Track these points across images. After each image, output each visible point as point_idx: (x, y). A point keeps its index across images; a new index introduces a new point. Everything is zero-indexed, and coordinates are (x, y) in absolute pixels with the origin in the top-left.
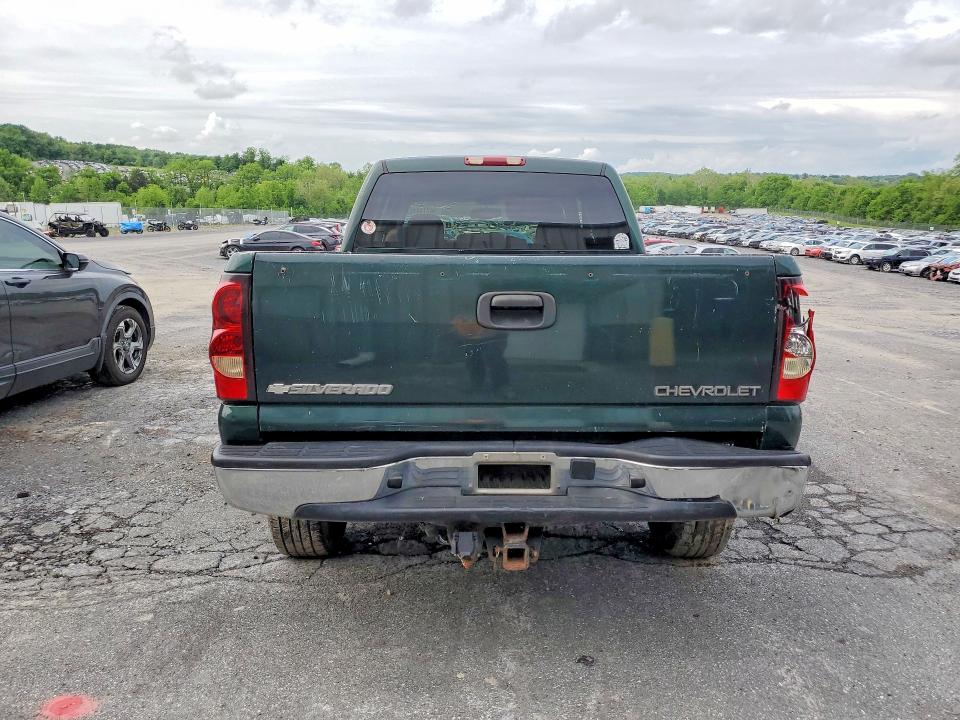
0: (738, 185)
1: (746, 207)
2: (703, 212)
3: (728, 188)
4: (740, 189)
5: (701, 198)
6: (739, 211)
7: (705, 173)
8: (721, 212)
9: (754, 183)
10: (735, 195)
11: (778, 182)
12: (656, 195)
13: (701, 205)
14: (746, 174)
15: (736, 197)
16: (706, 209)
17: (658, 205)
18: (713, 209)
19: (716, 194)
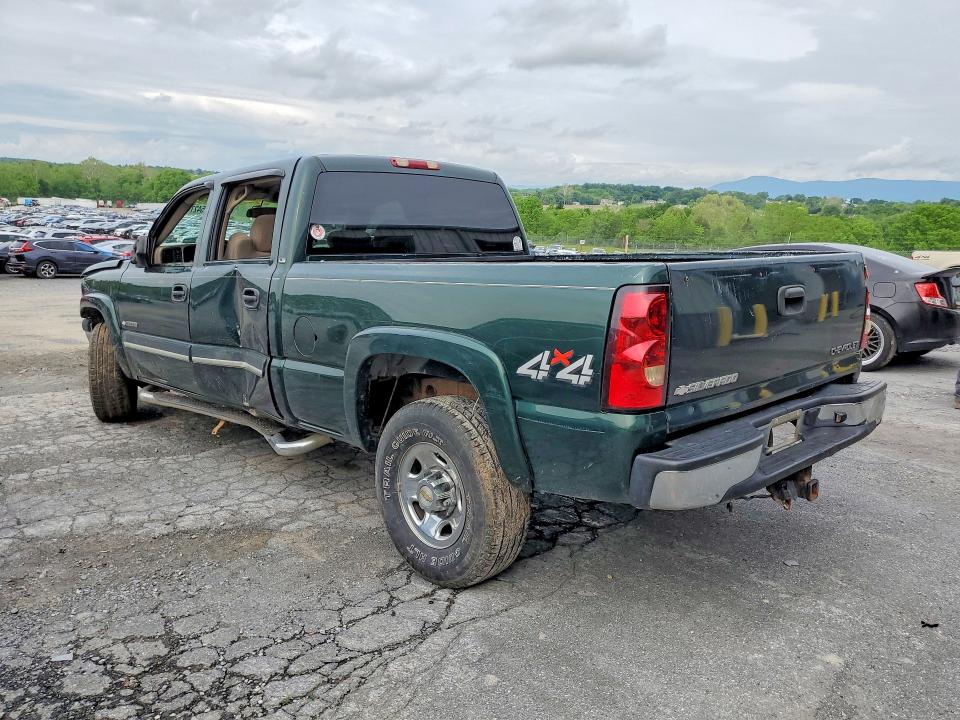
0: (134, 178)
1: (146, 201)
2: (98, 206)
3: (122, 182)
4: (137, 182)
5: (93, 190)
6: (139, 206)
7: (92, 164)
8: (119, 206)
9: (151, 177)
10: (133, 190)
11: (178, 177)
12: (37, 186)
13: (94, 199)
14: (140, 167)
15: (133, 191)
16: (101, 202)
17: (41, 196)
18: (109, 203)
19: (110, 187)
